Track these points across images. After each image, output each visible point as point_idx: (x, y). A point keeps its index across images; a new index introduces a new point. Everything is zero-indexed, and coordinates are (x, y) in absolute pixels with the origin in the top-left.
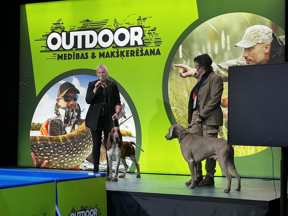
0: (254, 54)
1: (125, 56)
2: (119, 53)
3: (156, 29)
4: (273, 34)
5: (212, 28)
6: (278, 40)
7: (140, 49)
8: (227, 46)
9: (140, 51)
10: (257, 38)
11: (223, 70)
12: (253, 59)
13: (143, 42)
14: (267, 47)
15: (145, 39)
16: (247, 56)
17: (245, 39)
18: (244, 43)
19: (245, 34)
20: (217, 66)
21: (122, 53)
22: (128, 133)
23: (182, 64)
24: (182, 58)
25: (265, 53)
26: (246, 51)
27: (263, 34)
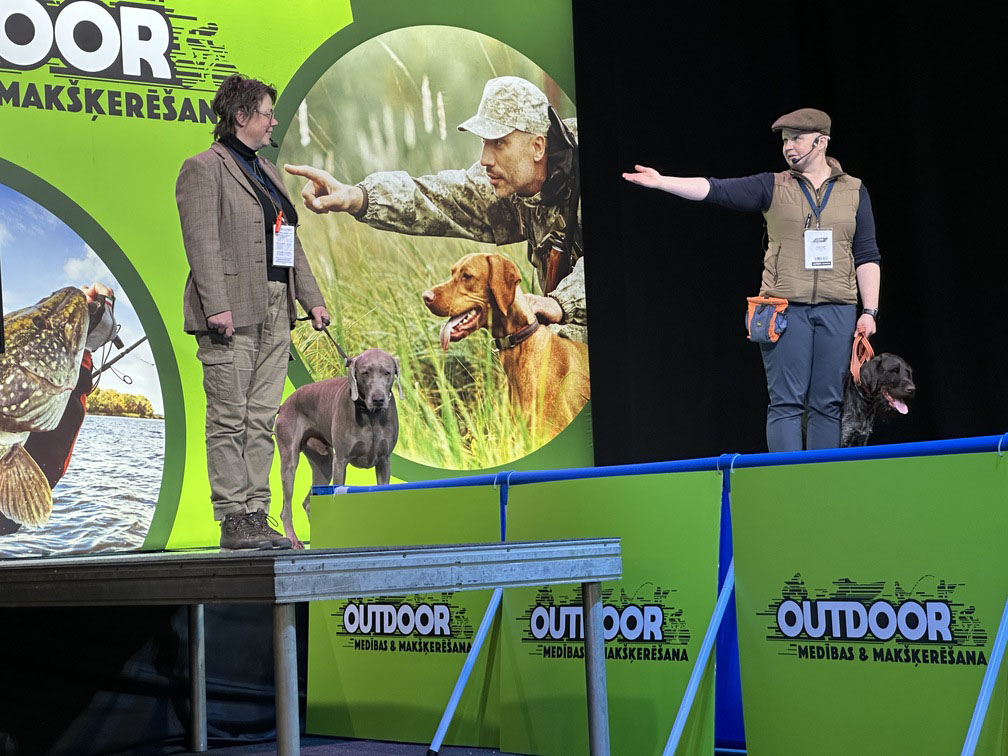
0: (509, 159)
1: (106, 110)
2: (82, 97)
3: (217, 29)
4: (549, 108)
5: (395, 62)
6: (563, 129)
7: (162, 94)
8: (438, 126)
9: (161, 99)
10: (512, 114)
11: (430, 199)
12: (506, 175)
13: (174, 72)
14: (538, 145)
15: (179, 61)
16: (492, 162)
17: (483, 113)
18: (482, 123)
19: (483, 99)
20: (415, 186)
21: (93, 98)
22: (134, 404)
23: (310, 165)
24: (308, 146)
25: (535, 162)
26: (489, 148)
27: (528, 104)
